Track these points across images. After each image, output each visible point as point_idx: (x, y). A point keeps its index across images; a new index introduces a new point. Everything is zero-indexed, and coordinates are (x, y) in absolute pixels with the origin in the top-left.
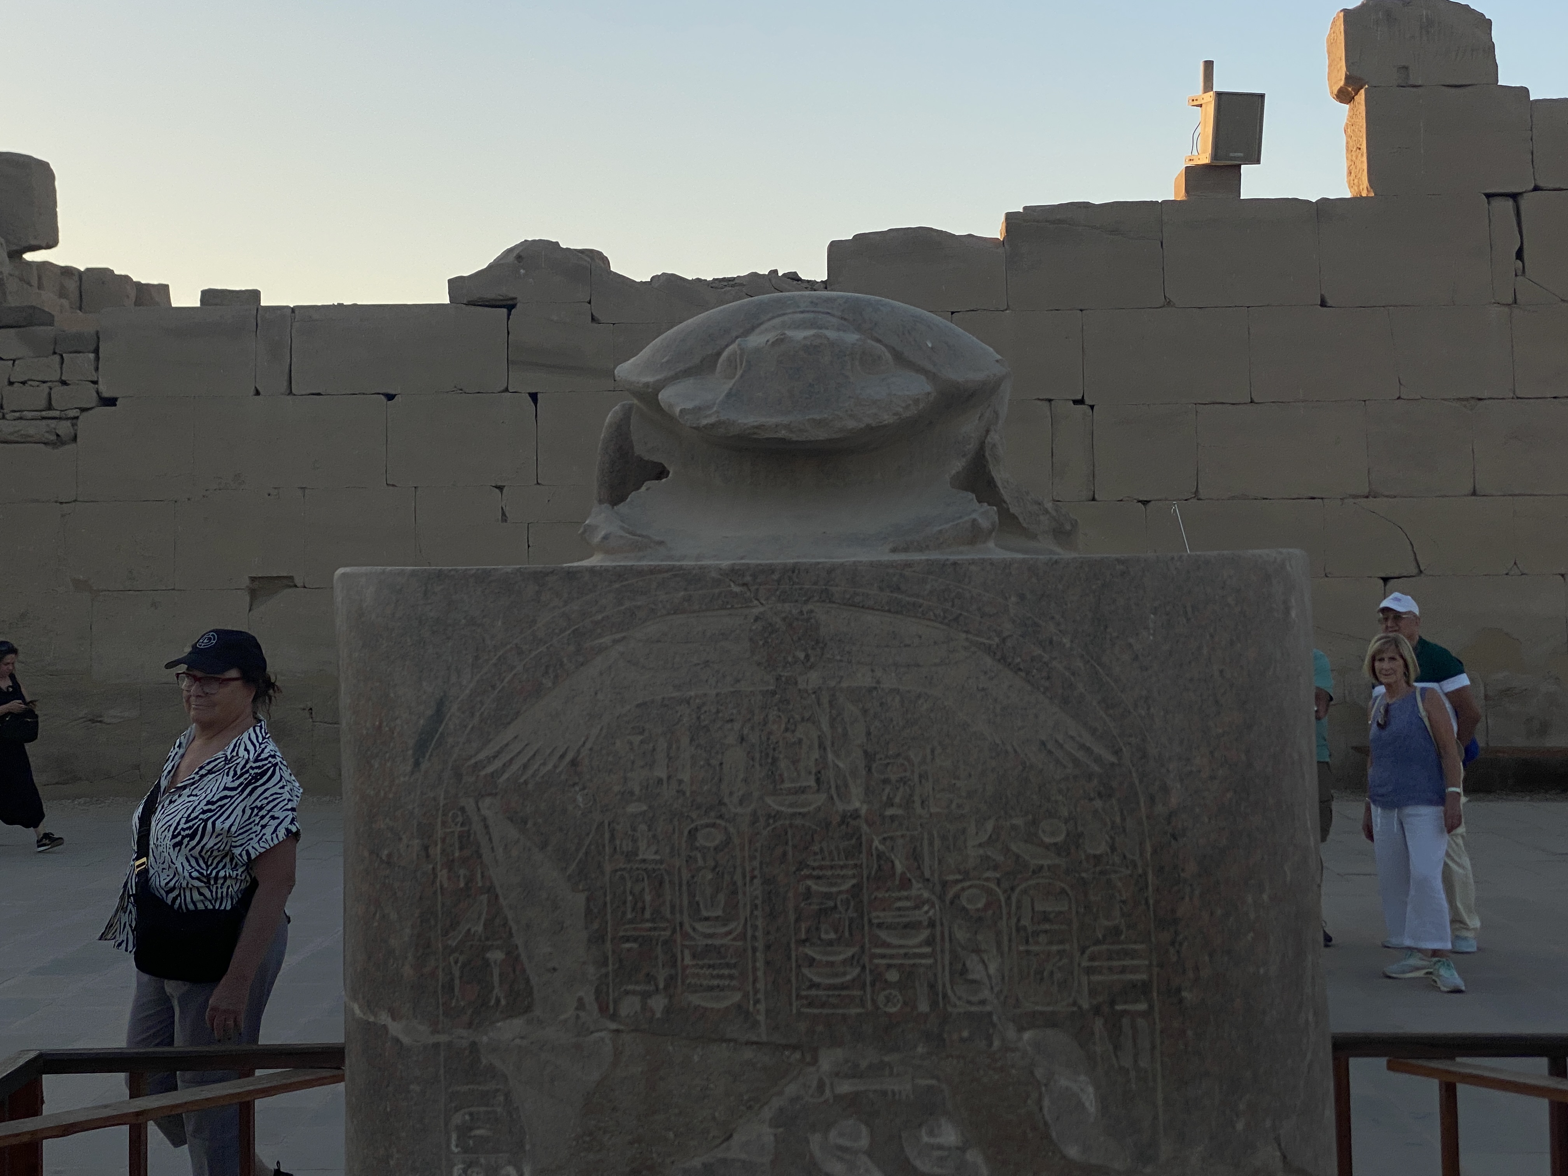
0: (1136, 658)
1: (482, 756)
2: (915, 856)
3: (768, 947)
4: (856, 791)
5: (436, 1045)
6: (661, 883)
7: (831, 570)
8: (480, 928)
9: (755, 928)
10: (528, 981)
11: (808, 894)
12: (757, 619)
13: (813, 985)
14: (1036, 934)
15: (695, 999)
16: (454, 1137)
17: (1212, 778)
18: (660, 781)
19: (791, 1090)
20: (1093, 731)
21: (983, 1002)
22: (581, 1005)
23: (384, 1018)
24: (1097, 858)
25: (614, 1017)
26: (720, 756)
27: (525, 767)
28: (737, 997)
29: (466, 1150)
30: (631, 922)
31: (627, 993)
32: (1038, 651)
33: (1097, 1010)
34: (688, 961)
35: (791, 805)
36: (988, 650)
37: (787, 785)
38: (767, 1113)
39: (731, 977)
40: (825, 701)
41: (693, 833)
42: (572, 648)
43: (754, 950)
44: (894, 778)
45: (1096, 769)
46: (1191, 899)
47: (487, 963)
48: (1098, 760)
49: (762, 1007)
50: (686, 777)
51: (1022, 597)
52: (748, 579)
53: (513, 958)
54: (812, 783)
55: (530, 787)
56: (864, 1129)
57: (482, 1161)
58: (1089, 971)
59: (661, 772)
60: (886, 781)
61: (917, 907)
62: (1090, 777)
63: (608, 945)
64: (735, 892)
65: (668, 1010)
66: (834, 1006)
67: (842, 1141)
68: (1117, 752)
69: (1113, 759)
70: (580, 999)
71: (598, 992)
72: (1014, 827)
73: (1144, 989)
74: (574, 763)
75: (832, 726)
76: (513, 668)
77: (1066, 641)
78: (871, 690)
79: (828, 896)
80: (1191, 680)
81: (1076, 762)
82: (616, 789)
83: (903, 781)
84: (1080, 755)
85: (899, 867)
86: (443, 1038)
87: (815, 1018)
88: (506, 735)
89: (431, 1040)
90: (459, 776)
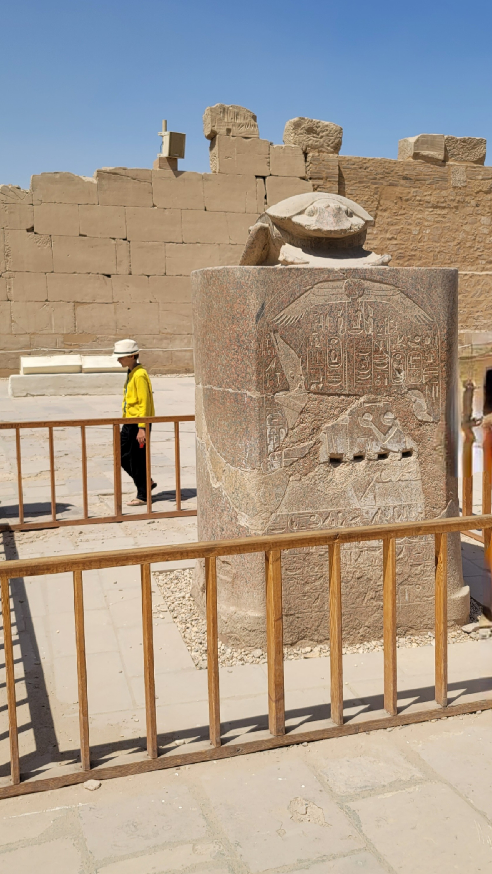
0: (437, 294)
1: (275, 319)
2: (385, 346)
3: (348, 369)
4: (371, 329)
5: (263, 397)
6: (321, 353)
7: (365, 270)
8: (274, 366)
9: (345, 365)
10: (286, 380)
11: (358, 356)
12: (346, 283)
13: (359, 380)
14: (413, 365)
15: (330, 384)
16: (268, 421)
18: (321, 326)
19: (354, 406)
20: (428, 313)
21: (400, 383)
23: (246, 391)
24: (428, 345)
25: (309, 389)
26: (336, 320)
27: (286, 322)
28: (340, 383)
29: (271, 425)
30: (313, 364)
31: (312, 383)
32: (415, 292)
33: (426, 383)
34: (328, 374)
35: (354, 333)
36: (403, 292)
37: (353, 327)
38: (347, 412)
39: (339, 378)
40: (363, 305)
41: (329, 340)
42: (298, 290)
43: (345, 371)
44: (380, 325)
45: (428, 323)
47: (276, 376)
48: (429, 320)
49: (347, 385)
50: (327, 325)
51: (412, 278)
52: (344, 272)
53: (283, 375)
54: (359, 327)
55: (287, 328)
56: (371, 416)
57: (275, 427)
58: (425, 374)
59: (321, 324)
60: (377, 326)
61: (384, 359)
62: (427, 325)
63: (307, 370)
64: (340, 356)
66: (364, 385)
67: (366, 419)
68: (433, 319)
70: (300, 385)
71: (305, 383)
72: (408, 338)
73: (437, 378)
74: (298, 321)
75: (365, 312)
76: (283, 295)
77: (422, 289)
78: (374, 302)
79: (363, 356)
81: (424, 321)
82: (310, 328)
83: (382, 326)
84: (424, 319)
85: (380, 349)
86: (264, 396)
87: (360, 388)
88: (281, 314)
89: (261, 396)
90: (268, 324)
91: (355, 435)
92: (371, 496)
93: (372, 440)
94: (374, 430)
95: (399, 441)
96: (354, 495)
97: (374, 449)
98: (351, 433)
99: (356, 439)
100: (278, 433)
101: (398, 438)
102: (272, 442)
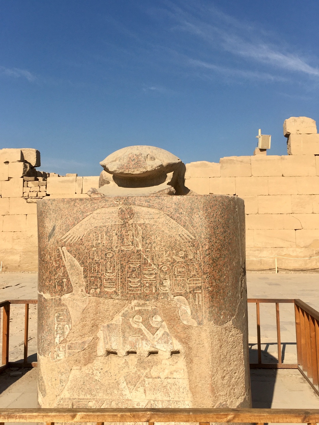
0: (199, 217)
1: (62, 238)
2: (152, 259)
3: (121, 279)
4: (140, 246)
5: (52, 299)
6: (99, 265)
7: (135, 198)
8: (62, 274)
9: (119, 274)
10: (71, 285)
11: (130, 267)
12: (120, 209)
13: (131, 287)
14: (178, 276)
15: (106, 289)
16: (55, 318)
17: (216, 243)
18: (99, 243)
19: (126, 309)
20: (190, 232)
21: (166, 290)
22: (82, 291)
23: (42, 293)
24: (191, 260)
25: (89, 293)
26: (112, 238)
27: (71, 240)
28: (114, 289)
29: (58, 321)
30: (93, 273)
31: (92, 288)
32: (178, 215)
33: (190, 292)
34: (104, 281)
35: (126, 248)
36: (168, 215)
37: (126, 244)
38: (121, 314)
39: (114, 285)
40: (134, 226)
41: (106, 254)
42: (81, 215)
43: (118, 279)
44: (148, 242)
45: (190, 240)
46: (211, 268)
47: (63, 282)
48: (191, 239)
49: (120, 291)
50: (105, 243)
51: (175, 204)
53: (68, 280)
54: (131, 244)
55: (72, 244)
56: (141, 318)
57: (61, 323)
58: (189, 284)
59: (99, 241)
60: (146, 243)
61: (153, 270)
62: (189, 242)
63: (88, 278)
64: (114, 267)
65: (100, 292)
66: (135, 291)
67: (137, 320)
68: (195, 237)
69: (194, 238)
70: (82, 289)
71: (86, 288)
72: (173, 253)
73: (200, 288)
74: (81, 239)
75: (135, 232)
76: (69, 219)
77: (184, 213)
78: (143, 224)
79: (134, 268)
80: (211, 221)
81: (186, 239)
82: (90, 245)
83: (150, 243)
84: (187, 237)
85: (149, 262)
86: (54, 297)
87: (131, 294)
88: (68, 234)
89: (51, 298)
90: (58, 242)
91: (126, 334)
92: (141, 390)
93: (142, 339)
94: (144, 331)
95: (166, 342)
96: (126, 387)
97: (144, 348)
98: (124, 332)
99: (128, 338)
100: (63, 328)
101: (166, 339)
102: (58, 336)
